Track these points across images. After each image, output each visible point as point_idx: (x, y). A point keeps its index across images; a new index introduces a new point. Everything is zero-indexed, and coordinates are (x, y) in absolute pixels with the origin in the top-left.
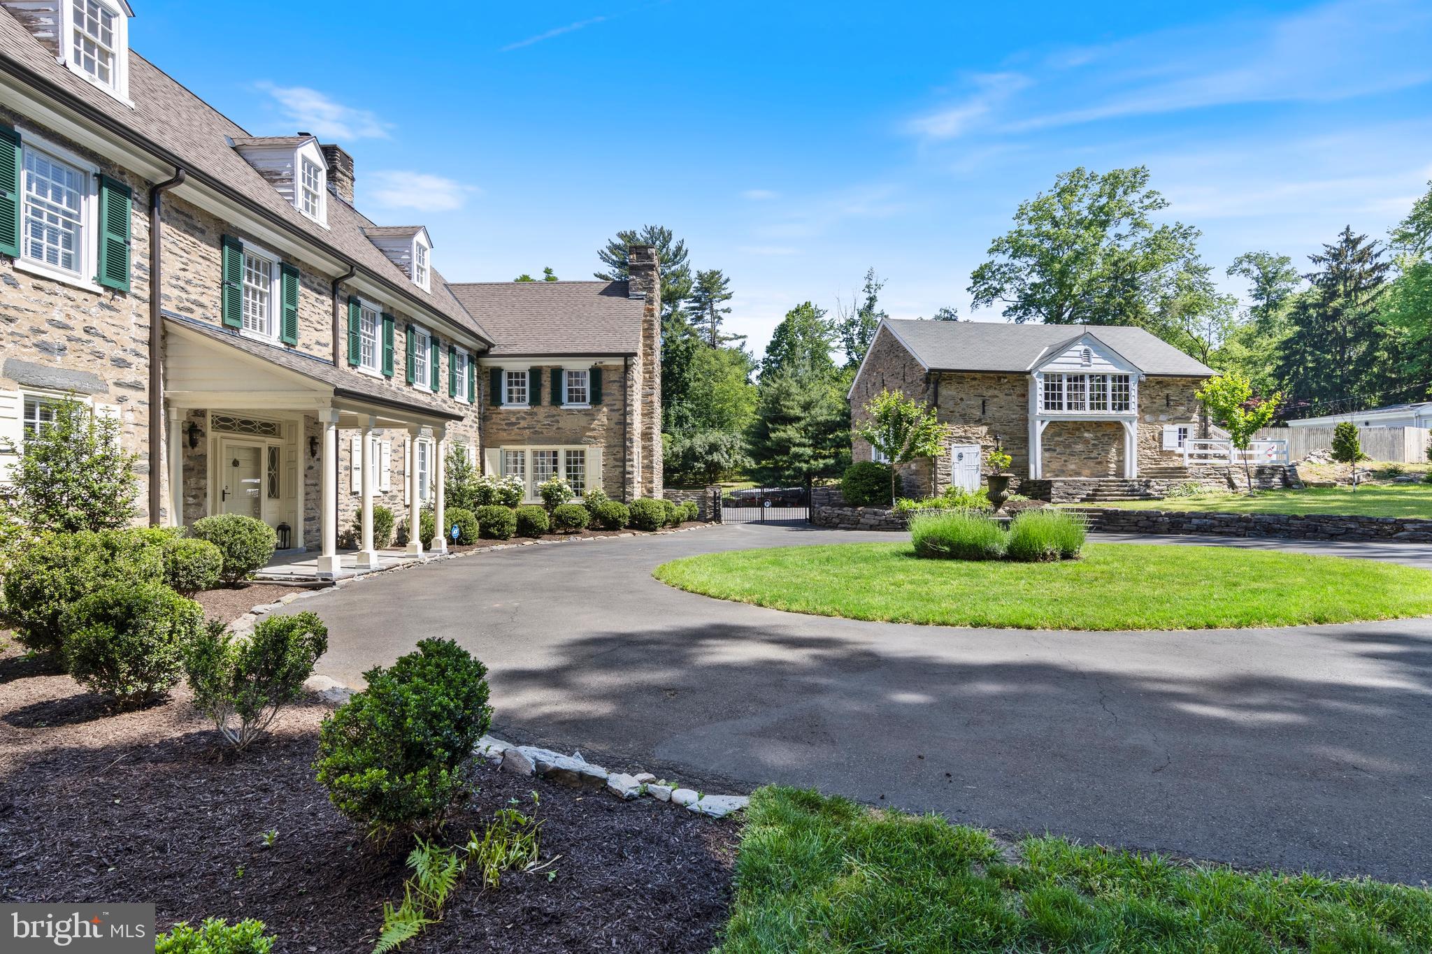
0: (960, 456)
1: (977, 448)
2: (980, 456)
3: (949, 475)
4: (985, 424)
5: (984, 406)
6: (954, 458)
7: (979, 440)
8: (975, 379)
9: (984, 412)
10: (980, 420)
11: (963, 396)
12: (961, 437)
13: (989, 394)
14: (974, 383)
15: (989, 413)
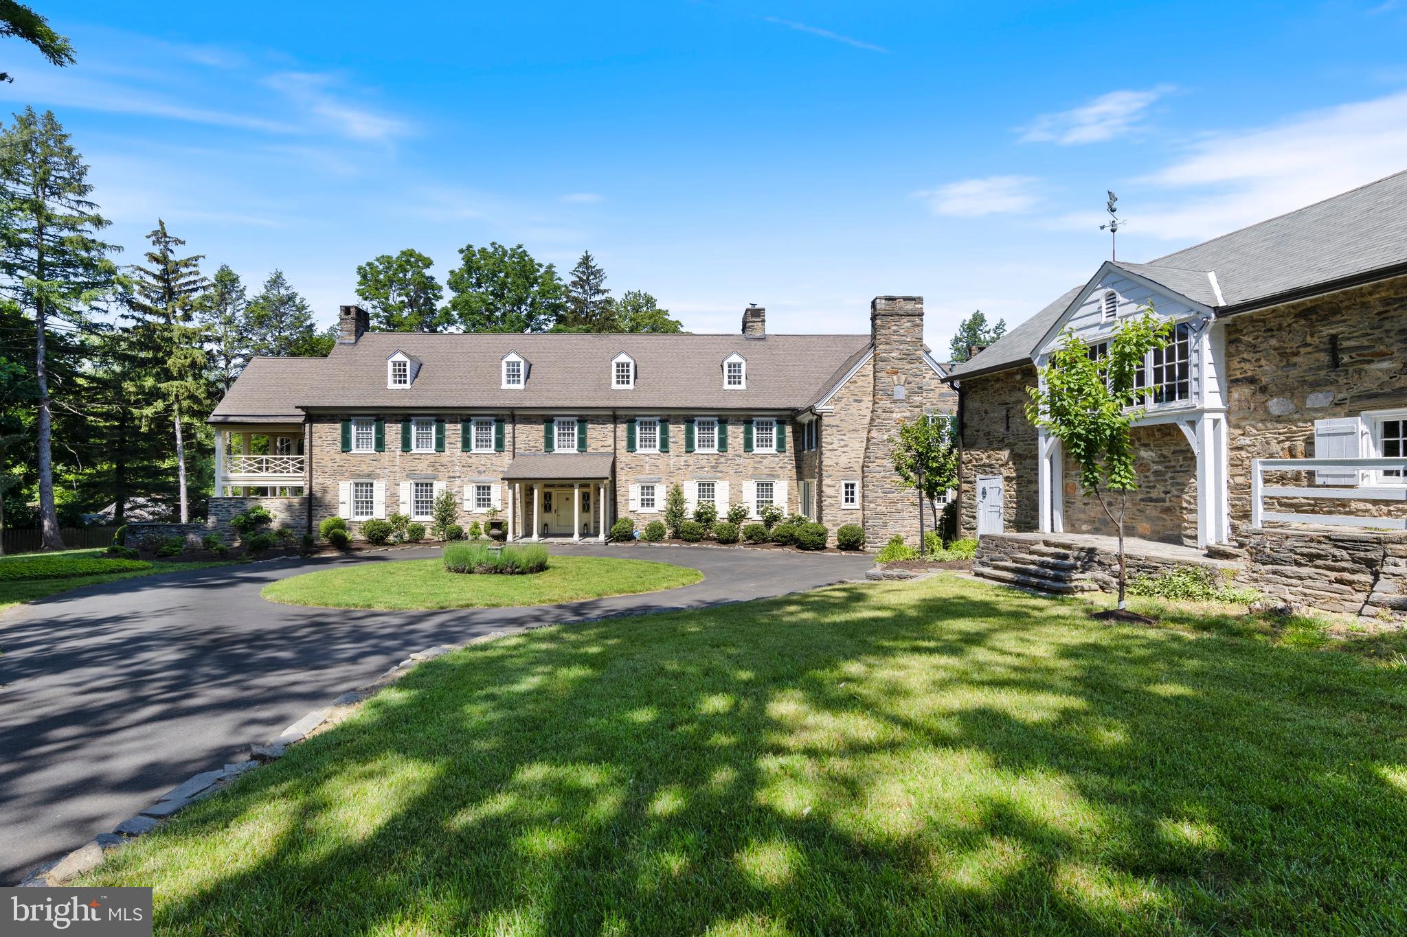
0: (984, 492)
1: (999, 482)
2: (1003, 492)
3: (974, 517)
4: (1008, 445)
5: (1008, 418)
6: (979, 497)
7: (1002, 469)
8: (998, 380)
9: (1008, 428)
10: (1002, 440)
11: (986, 406)
12: (983, 465)
13: (1013, 399)
14: (998, 386)
15: (1013, 427)
